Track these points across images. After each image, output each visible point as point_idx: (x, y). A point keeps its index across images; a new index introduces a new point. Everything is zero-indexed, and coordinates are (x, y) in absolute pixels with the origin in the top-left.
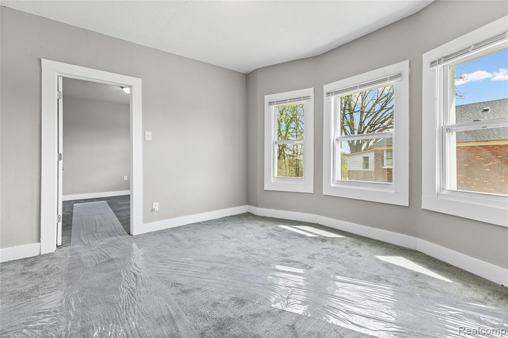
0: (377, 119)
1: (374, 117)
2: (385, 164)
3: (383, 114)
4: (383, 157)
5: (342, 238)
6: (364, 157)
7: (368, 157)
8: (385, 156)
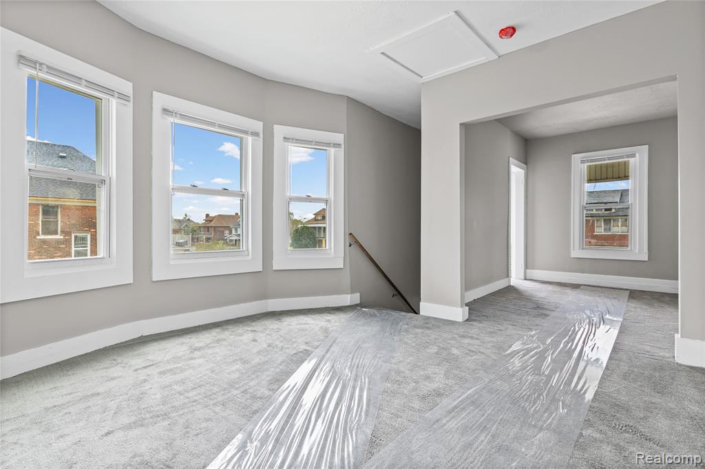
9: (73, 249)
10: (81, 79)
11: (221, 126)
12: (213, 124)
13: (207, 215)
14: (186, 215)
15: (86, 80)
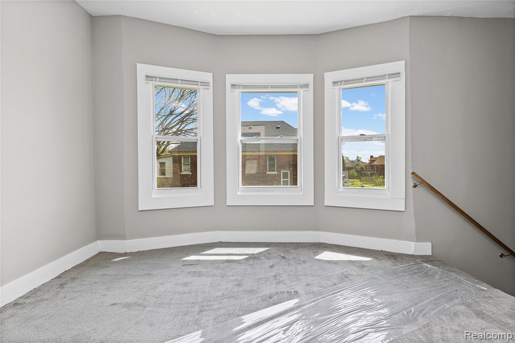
0: (167, 122)
1: (163, 121)
2: (183, 170)
3: (173, 119)
4: (181, 163)
5: (267, 250)
6: (160, 163)
7: (165, 163)
8: (182, 162)
9: (282, 180)
10: (178, 80)
11: (272, 87)
12: (267, 87)
13: (372, 157)
14: (358, 157)
15: (181, 80)
